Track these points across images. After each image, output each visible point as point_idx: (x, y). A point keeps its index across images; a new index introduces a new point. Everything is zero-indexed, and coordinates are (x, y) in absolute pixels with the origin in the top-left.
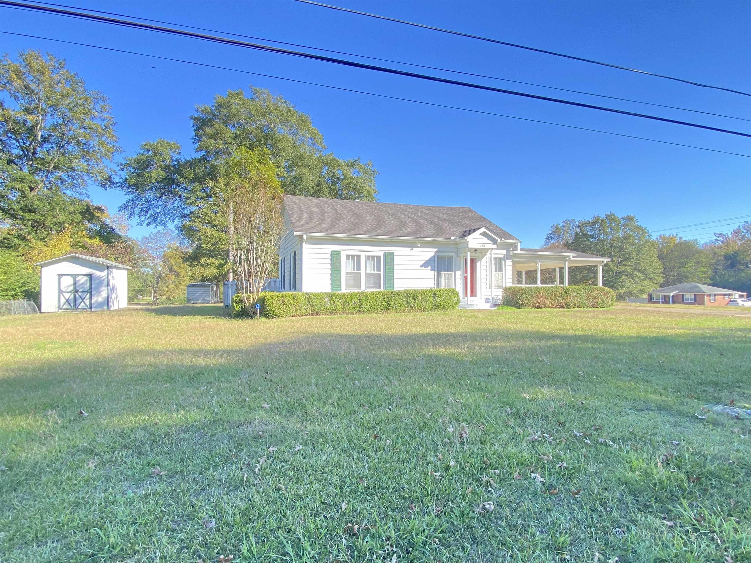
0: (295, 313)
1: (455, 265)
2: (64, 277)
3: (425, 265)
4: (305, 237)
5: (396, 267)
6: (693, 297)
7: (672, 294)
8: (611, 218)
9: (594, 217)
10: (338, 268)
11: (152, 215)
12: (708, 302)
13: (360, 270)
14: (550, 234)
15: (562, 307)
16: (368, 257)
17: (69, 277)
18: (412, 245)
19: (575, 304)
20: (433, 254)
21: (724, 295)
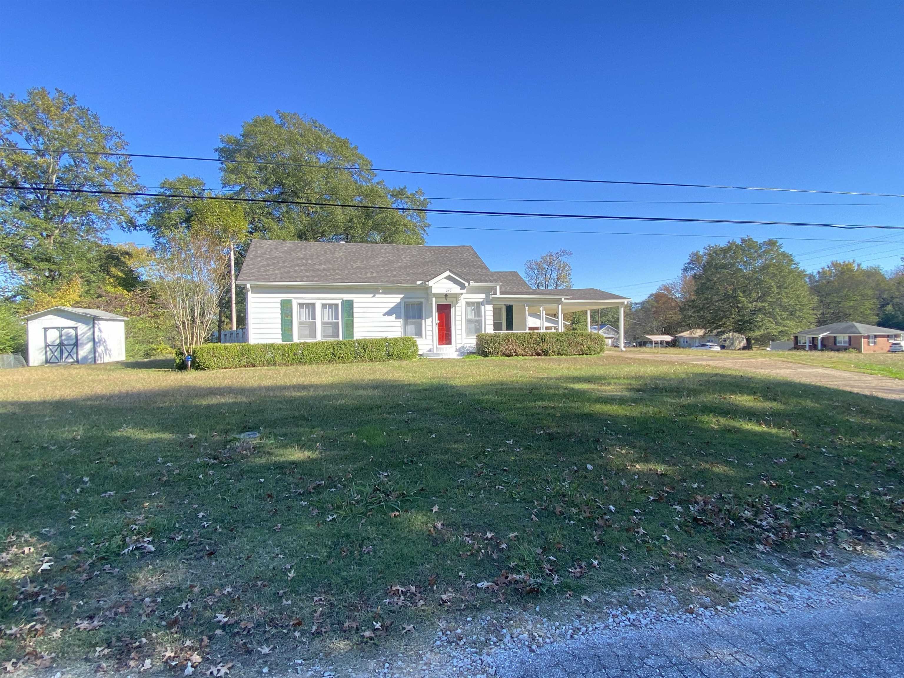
0: (227, 364)
1: (425, 311)
2: (50, 330)
3: (389, 313)
4: (248, 286)
5: (355, 315)
6: (847, 339)
7: (821, 336)
8: (748, 243)
9: (729, 242)
10: (289, 318)
12: (866, 345)
13: (315, 319)
14: (689, 263)
15: (538, 354)
16: (324, 306)
17: (55, 330)
18: (374, 291)
19: (554, 352)
20: (398, 300)
21: (888, 336)
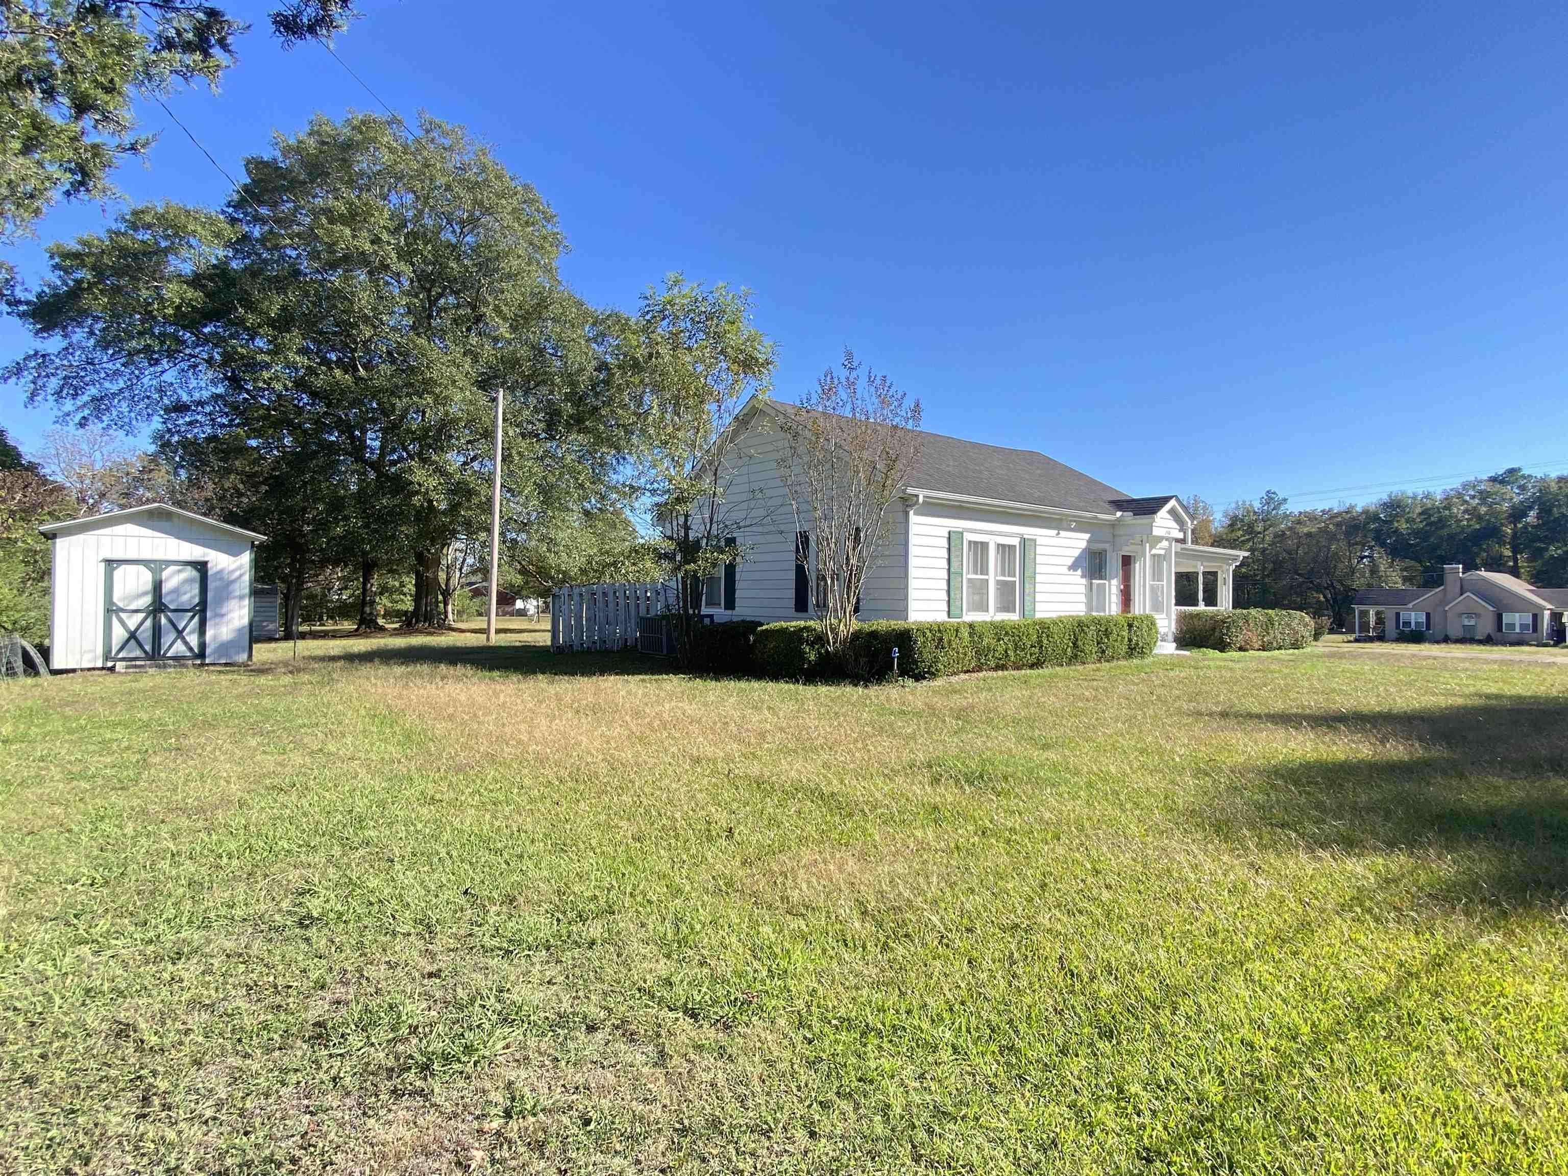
1: (1110, 567)
2: (124, 568)
3: (1074, 566)
4: (921, 499)
5: (1037, 569)
10: (959, 569)
11: (94, 399)
13: (987, 574)
16: (998, 548)
17: (140, 568)
18: (1057, 524)
20: (1083, 544)
